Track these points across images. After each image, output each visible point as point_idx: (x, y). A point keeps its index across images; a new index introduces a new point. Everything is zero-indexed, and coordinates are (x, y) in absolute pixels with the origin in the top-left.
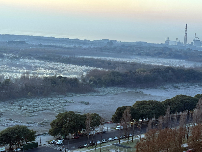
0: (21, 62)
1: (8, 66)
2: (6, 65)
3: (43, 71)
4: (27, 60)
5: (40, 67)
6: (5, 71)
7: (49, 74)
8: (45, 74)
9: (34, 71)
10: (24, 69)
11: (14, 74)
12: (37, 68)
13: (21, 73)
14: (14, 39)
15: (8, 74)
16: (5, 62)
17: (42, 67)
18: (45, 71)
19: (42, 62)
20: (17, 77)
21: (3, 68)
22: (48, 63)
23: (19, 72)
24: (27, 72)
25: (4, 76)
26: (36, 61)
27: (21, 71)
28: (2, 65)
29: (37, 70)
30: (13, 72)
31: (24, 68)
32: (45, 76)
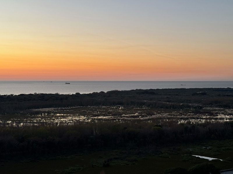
0: (204, 110)
1: (193, 114)
2: (191, 113)
3: (223, 116)
4: (208, 108)
5: (220, 113)
6: (191, 118)
7: (229, 119)
8: (225, 119)
9: (215, 117)
10: (207, 116)
11: (198, 120)
12: (218, 114)
13: (205, 119)
14: (197, 92)
15: (193, 120)
16: (191, 110)
17: (222, 113)
18: (224, 116)
19: (222, 109)
20: (201, 122)
21: (190, 115)
22: (227, 110)
23: (203, 118)
24: (209, 117)
25: (190, 122)
26: (216, 109)
27: (204, 117)
28: (188, 113)
29: (218, 116)
30: (197, 118)
31: (207, 114)
32: (225, 120)
